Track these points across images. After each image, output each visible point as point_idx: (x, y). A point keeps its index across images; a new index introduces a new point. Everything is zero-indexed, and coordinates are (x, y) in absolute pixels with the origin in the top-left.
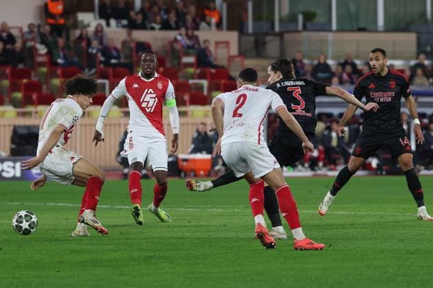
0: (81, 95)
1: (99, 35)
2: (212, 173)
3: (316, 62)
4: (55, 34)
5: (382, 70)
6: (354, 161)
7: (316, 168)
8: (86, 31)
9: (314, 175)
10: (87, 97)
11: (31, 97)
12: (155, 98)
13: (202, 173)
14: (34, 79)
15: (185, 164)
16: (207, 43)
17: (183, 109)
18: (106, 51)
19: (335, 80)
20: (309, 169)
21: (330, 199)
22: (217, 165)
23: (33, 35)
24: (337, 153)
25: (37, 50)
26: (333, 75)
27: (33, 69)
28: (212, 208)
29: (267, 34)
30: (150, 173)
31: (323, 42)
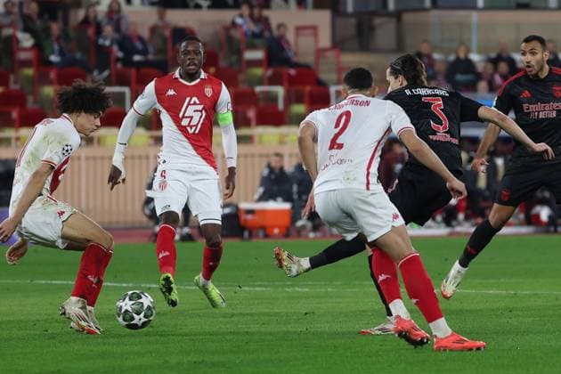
0: (83, 114)
1: (115, 17)
2: (293, 232)
3: (452, 58)
4: (46, 16)
5: (541, 69)
6: (498, 211)
7: (454, 223)
8: (95, 11)
9: (451, 234)
10: (92, 118)
11: (9, 114)
12: (201, 111)
13: (276, 231)
14: (13, 86)
15: (250, 217)
16: (282, 29)
17: (245, 131)
18: (126, 43)
19: (483, 85)
20: (443, 225)
21: (459, 272)
22: (300, 218)
23: (12, 17)
24: (486, 199)
25: (18, 41)
26: (479, 77)
27: (13, 71)
28: (292, 286)
29: (375, 14)
30: (195, 232)
31: (464, 26)
